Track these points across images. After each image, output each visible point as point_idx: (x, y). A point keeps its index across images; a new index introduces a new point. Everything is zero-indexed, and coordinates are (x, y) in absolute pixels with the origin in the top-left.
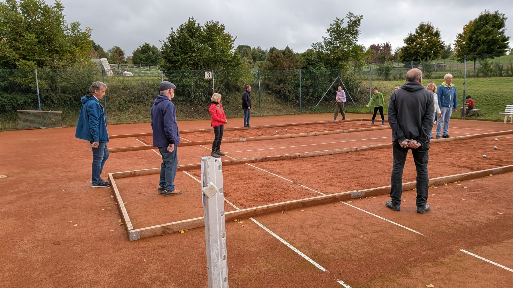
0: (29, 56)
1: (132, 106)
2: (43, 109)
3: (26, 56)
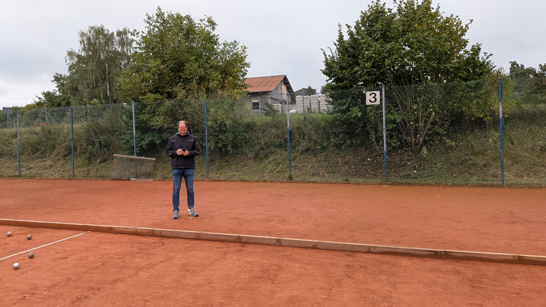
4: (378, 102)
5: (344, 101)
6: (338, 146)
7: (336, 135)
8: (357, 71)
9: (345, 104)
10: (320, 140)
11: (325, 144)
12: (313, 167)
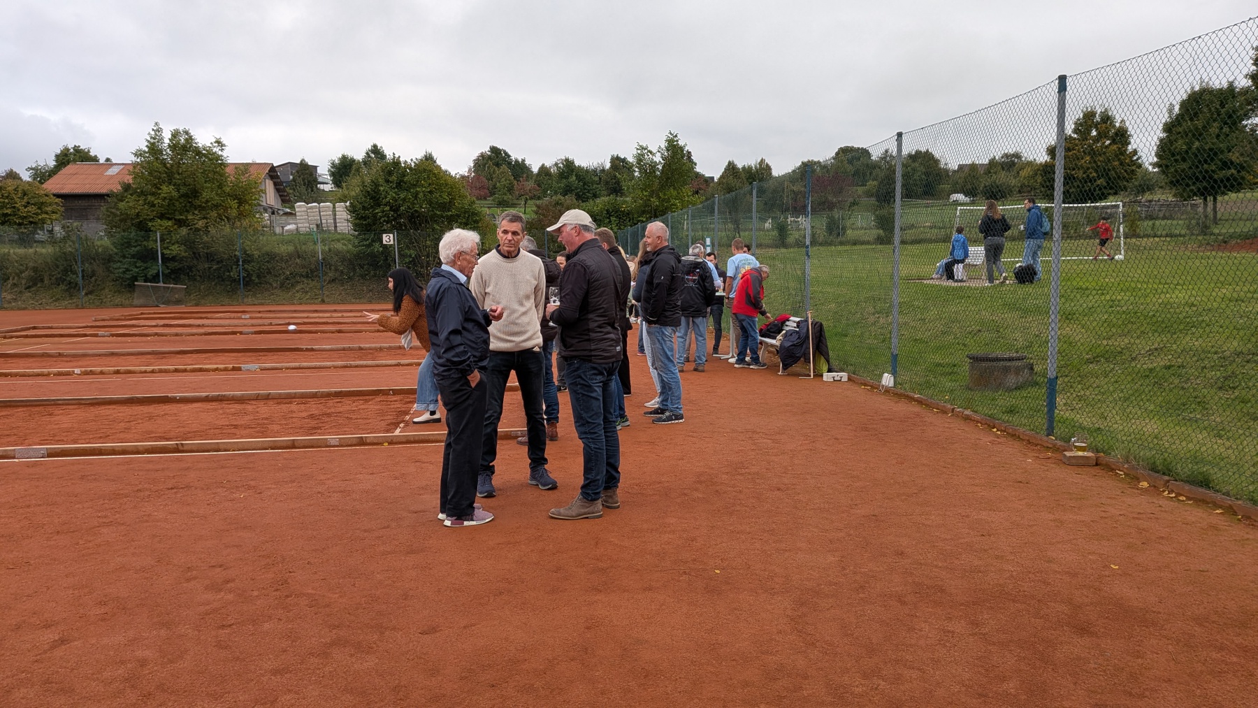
0: (169, 214)
1: (303, 281)
2: (164, 283)
3: (165, 213)
4: (392, 243)
5: (367, 236)
6: (363, 277)
7: (361, 267)
8: (378, 213)
9: (368, 239)
10: (346, 271)
11: (352, 274)
12: (341, 294)
